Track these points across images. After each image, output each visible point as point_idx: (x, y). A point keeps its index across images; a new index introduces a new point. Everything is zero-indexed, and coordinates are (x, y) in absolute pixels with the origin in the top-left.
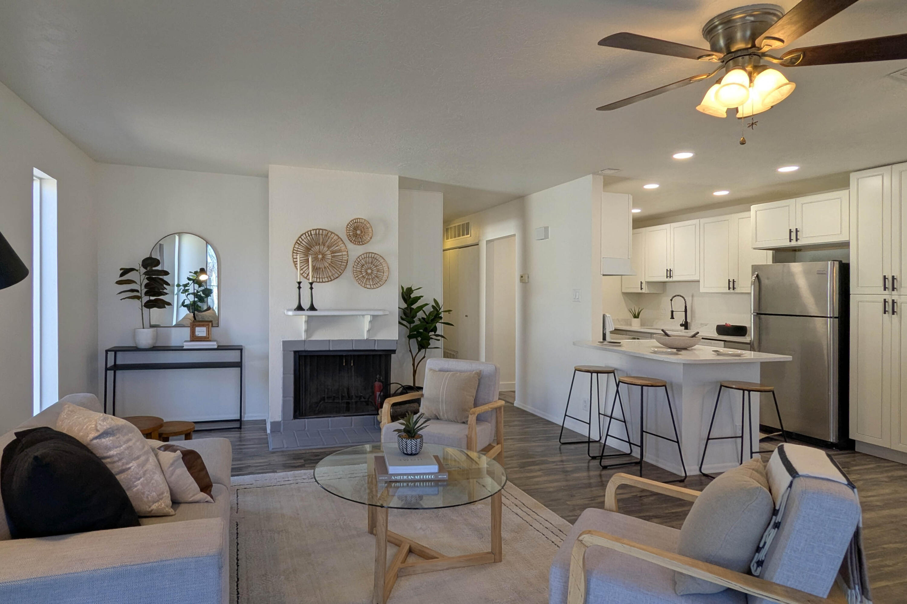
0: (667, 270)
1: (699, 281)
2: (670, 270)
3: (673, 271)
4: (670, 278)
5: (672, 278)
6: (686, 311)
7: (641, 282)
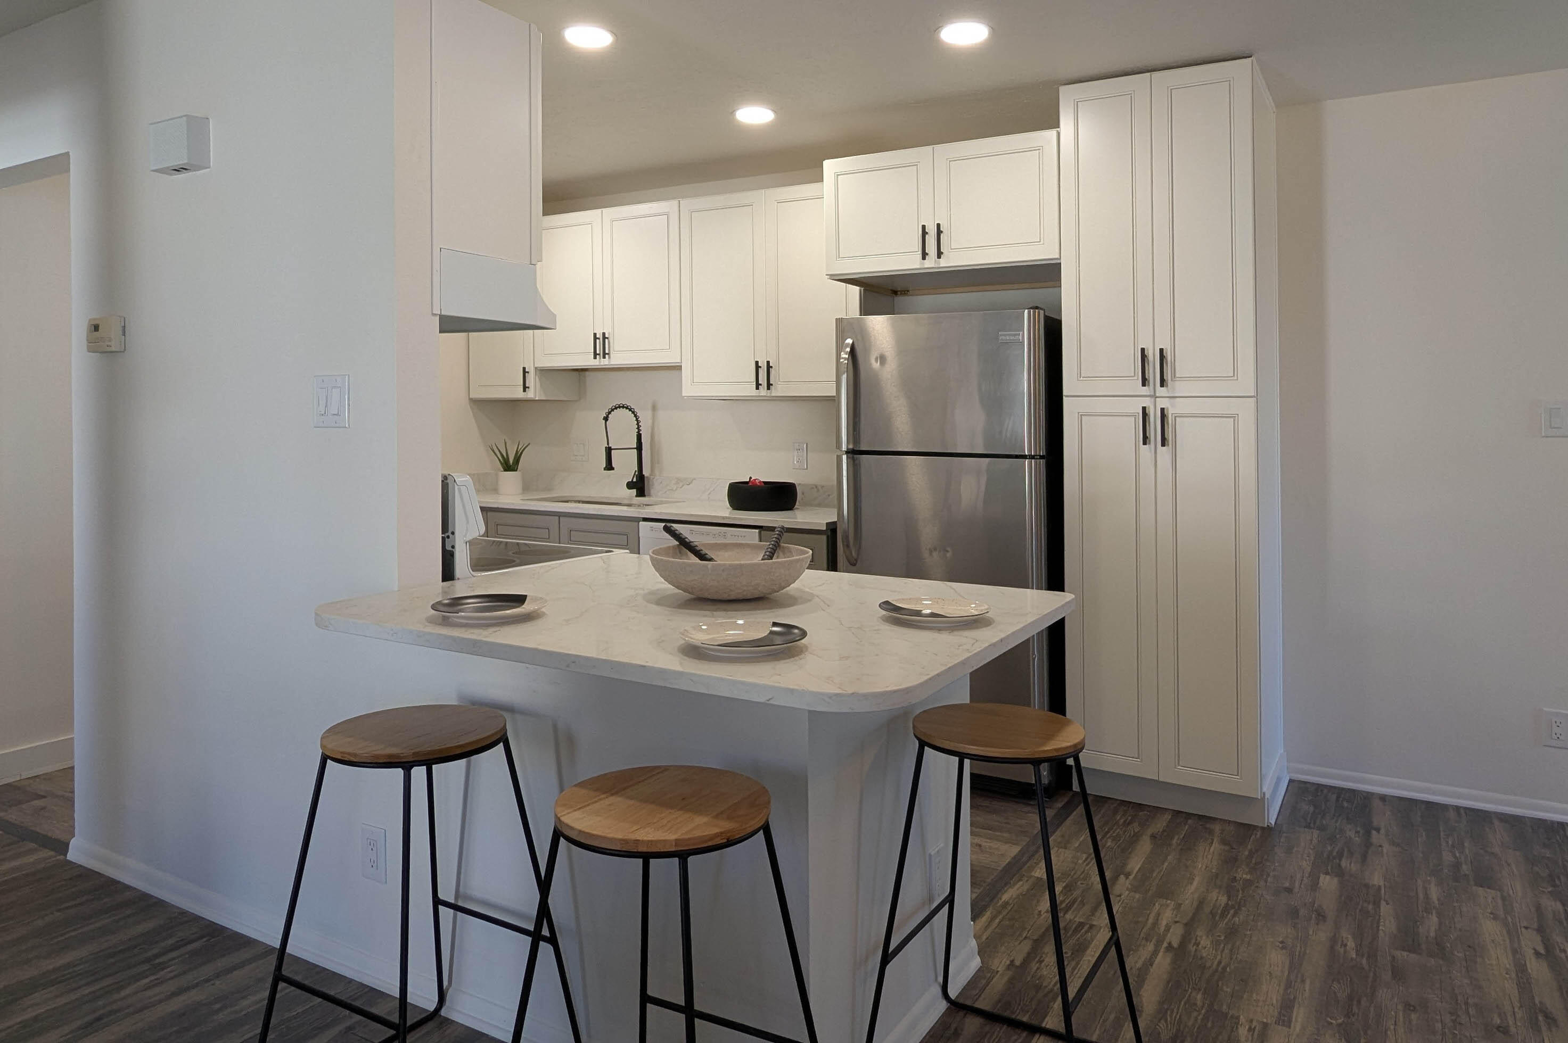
0: (595, 334)
1: (678, 368)
2: (604, 338)
3: (611, 341)
4: (604, 357)
5: (609, 358)
6: (639, 448)
7: (524, 369)
